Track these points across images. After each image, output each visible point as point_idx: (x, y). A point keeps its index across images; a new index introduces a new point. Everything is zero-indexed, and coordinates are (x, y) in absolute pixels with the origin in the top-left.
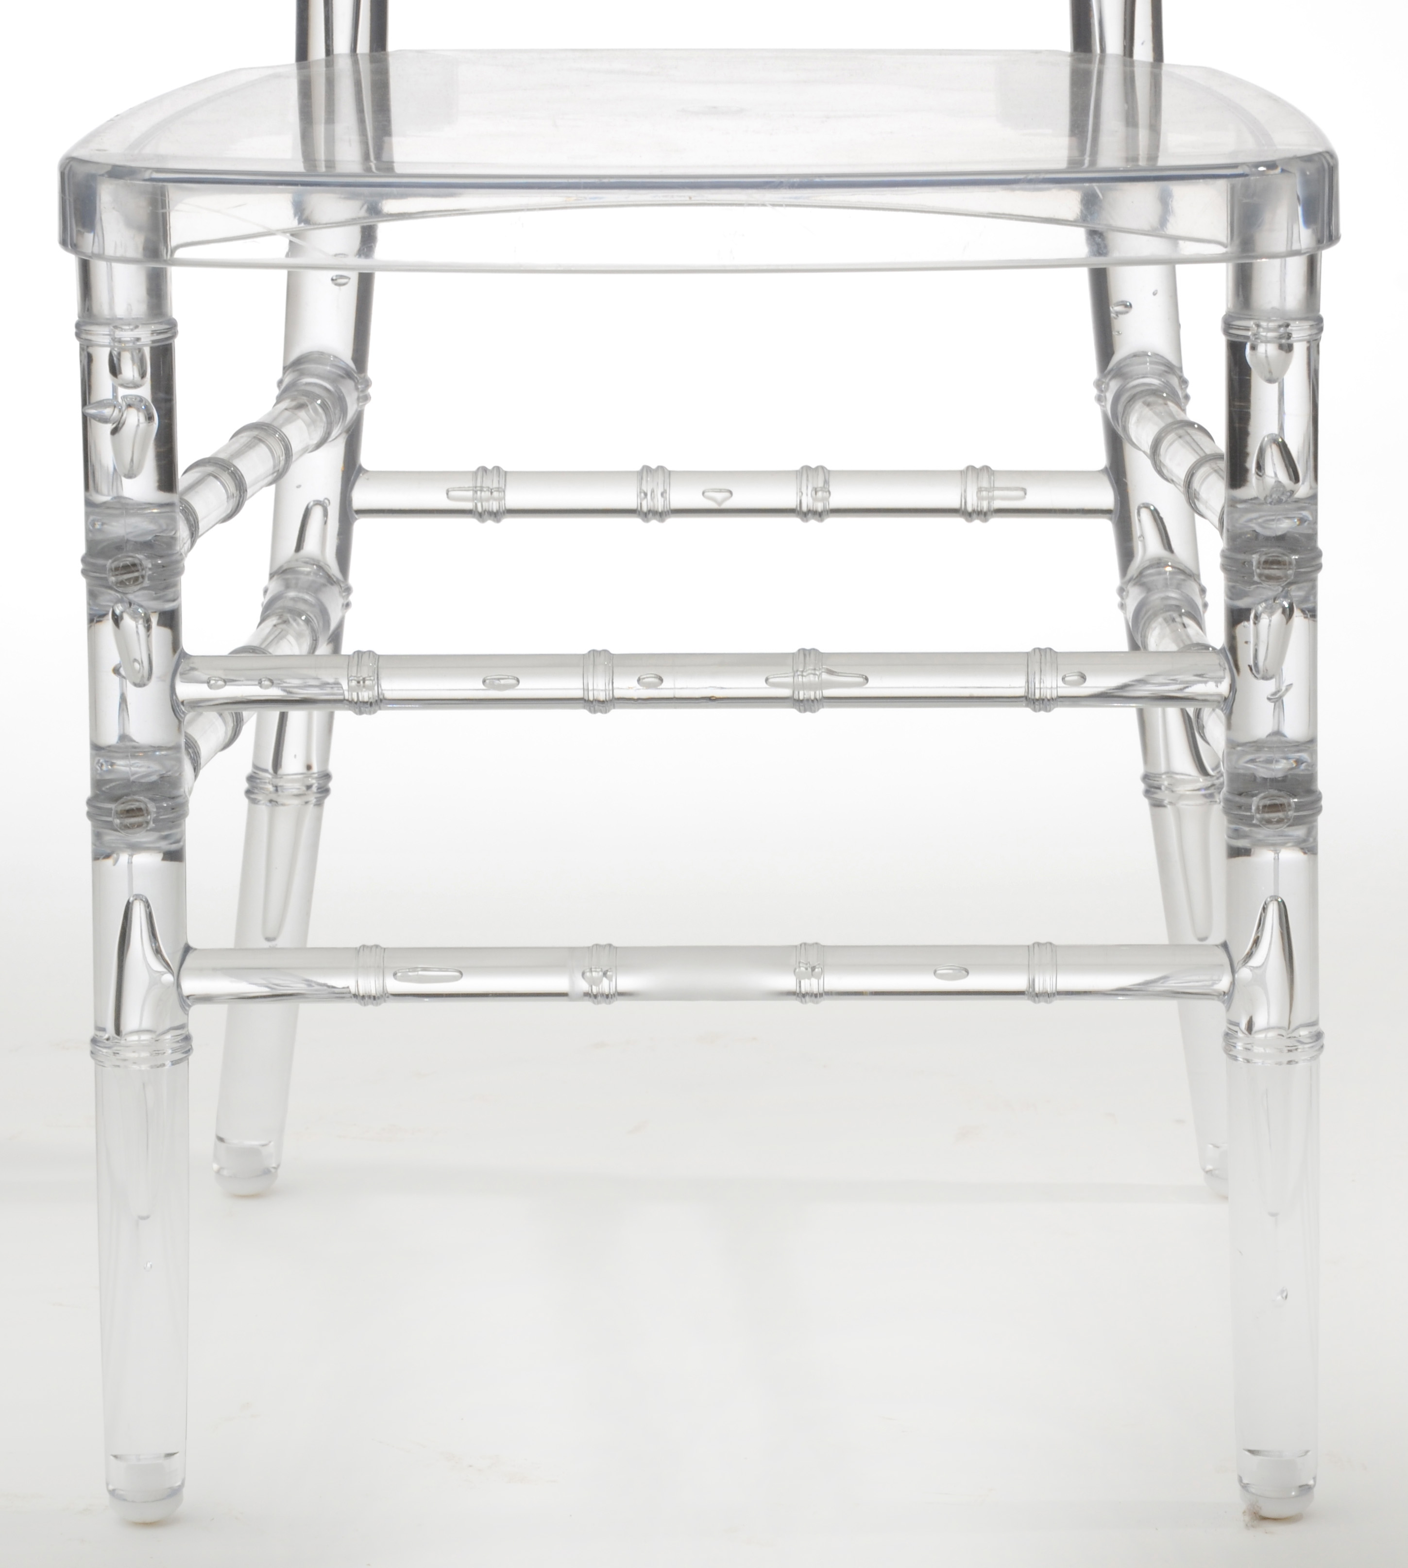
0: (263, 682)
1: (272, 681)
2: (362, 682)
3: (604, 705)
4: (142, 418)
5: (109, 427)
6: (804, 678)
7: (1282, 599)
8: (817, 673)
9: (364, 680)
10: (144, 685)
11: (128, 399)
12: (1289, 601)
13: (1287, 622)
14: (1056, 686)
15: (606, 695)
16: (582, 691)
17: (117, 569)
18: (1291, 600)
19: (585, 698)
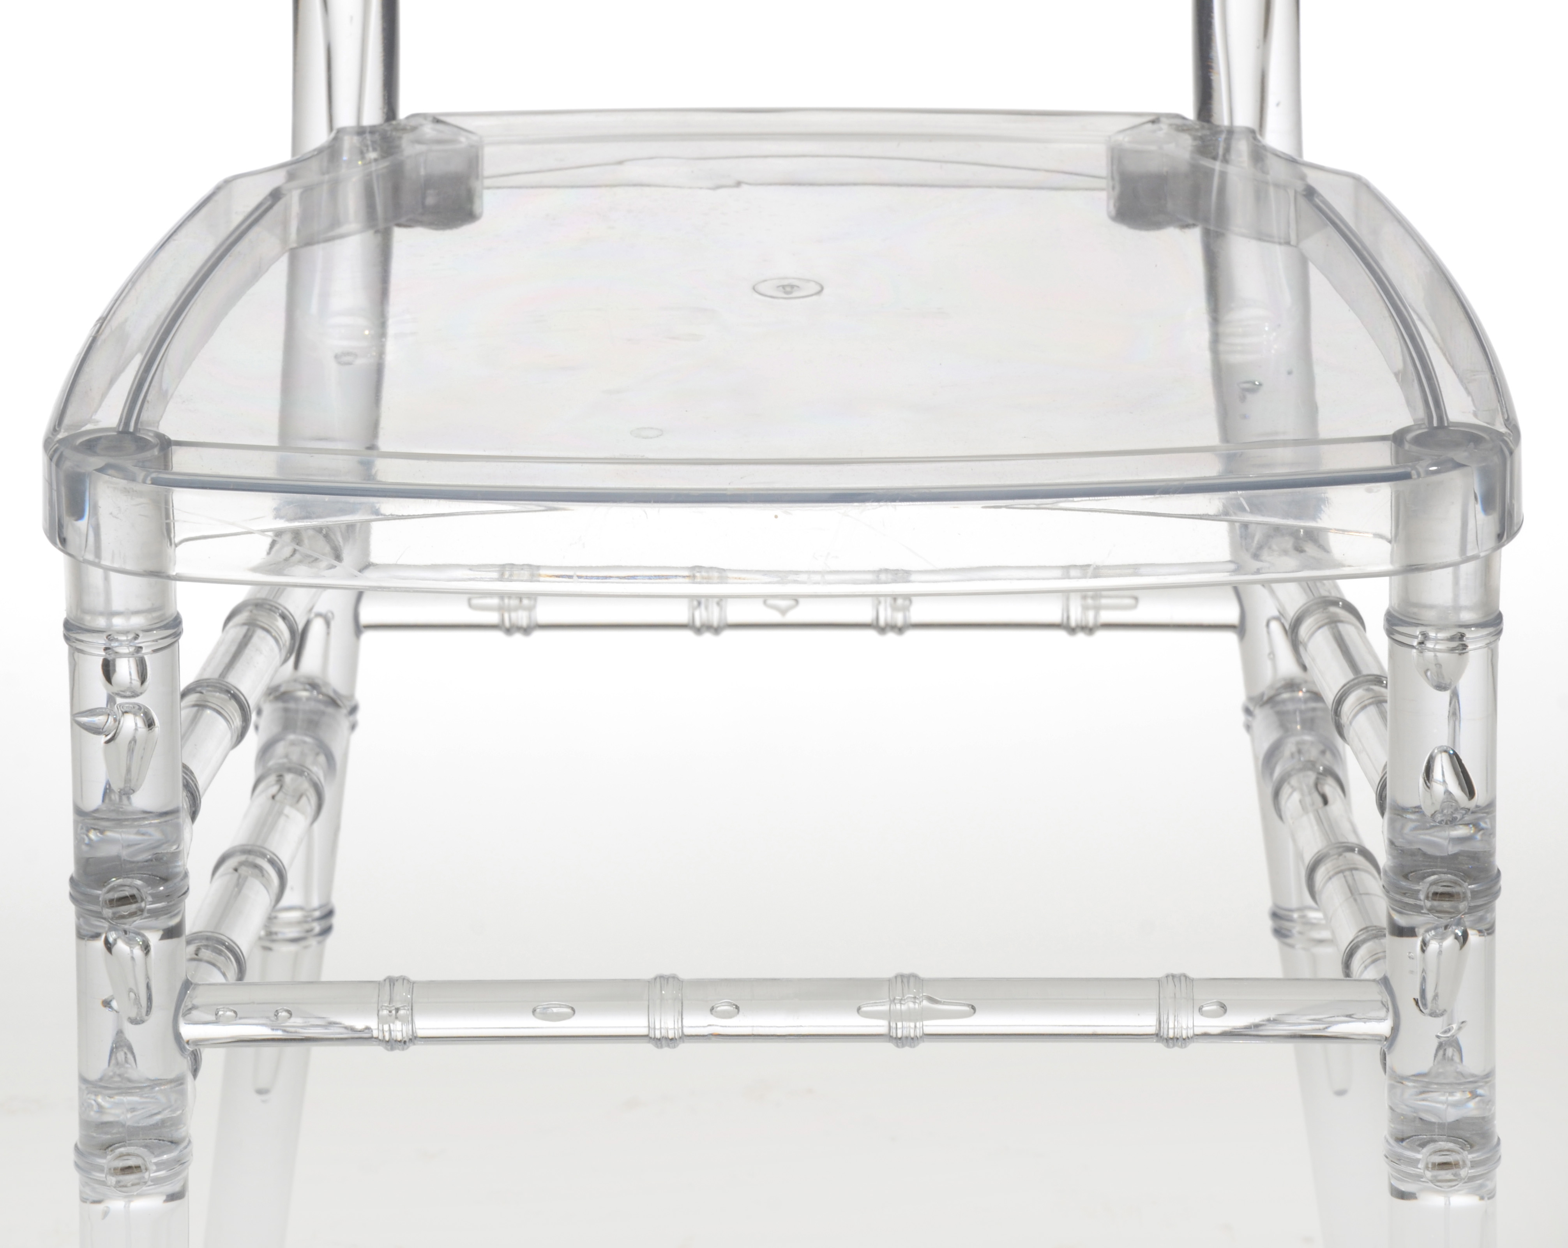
0: (280, 1014)
1: (289, 1012)
2: (394, 1012)
3: (673, 1041)
4: (140, 723)
5: (103, 739)
6: (902, 1005)
7: (1454, 927)
8: (917, 1001)
9: (397, 1010)
10: (142, 1021)
11: (125, 708)
12: (1463, 928)
13: (1461, 947)
14: (1192, 1026)
15: (675, 1034)
16: (647, 1029)
17: (111, 901)
18: (1465, 927)
19: (650, 1035)
